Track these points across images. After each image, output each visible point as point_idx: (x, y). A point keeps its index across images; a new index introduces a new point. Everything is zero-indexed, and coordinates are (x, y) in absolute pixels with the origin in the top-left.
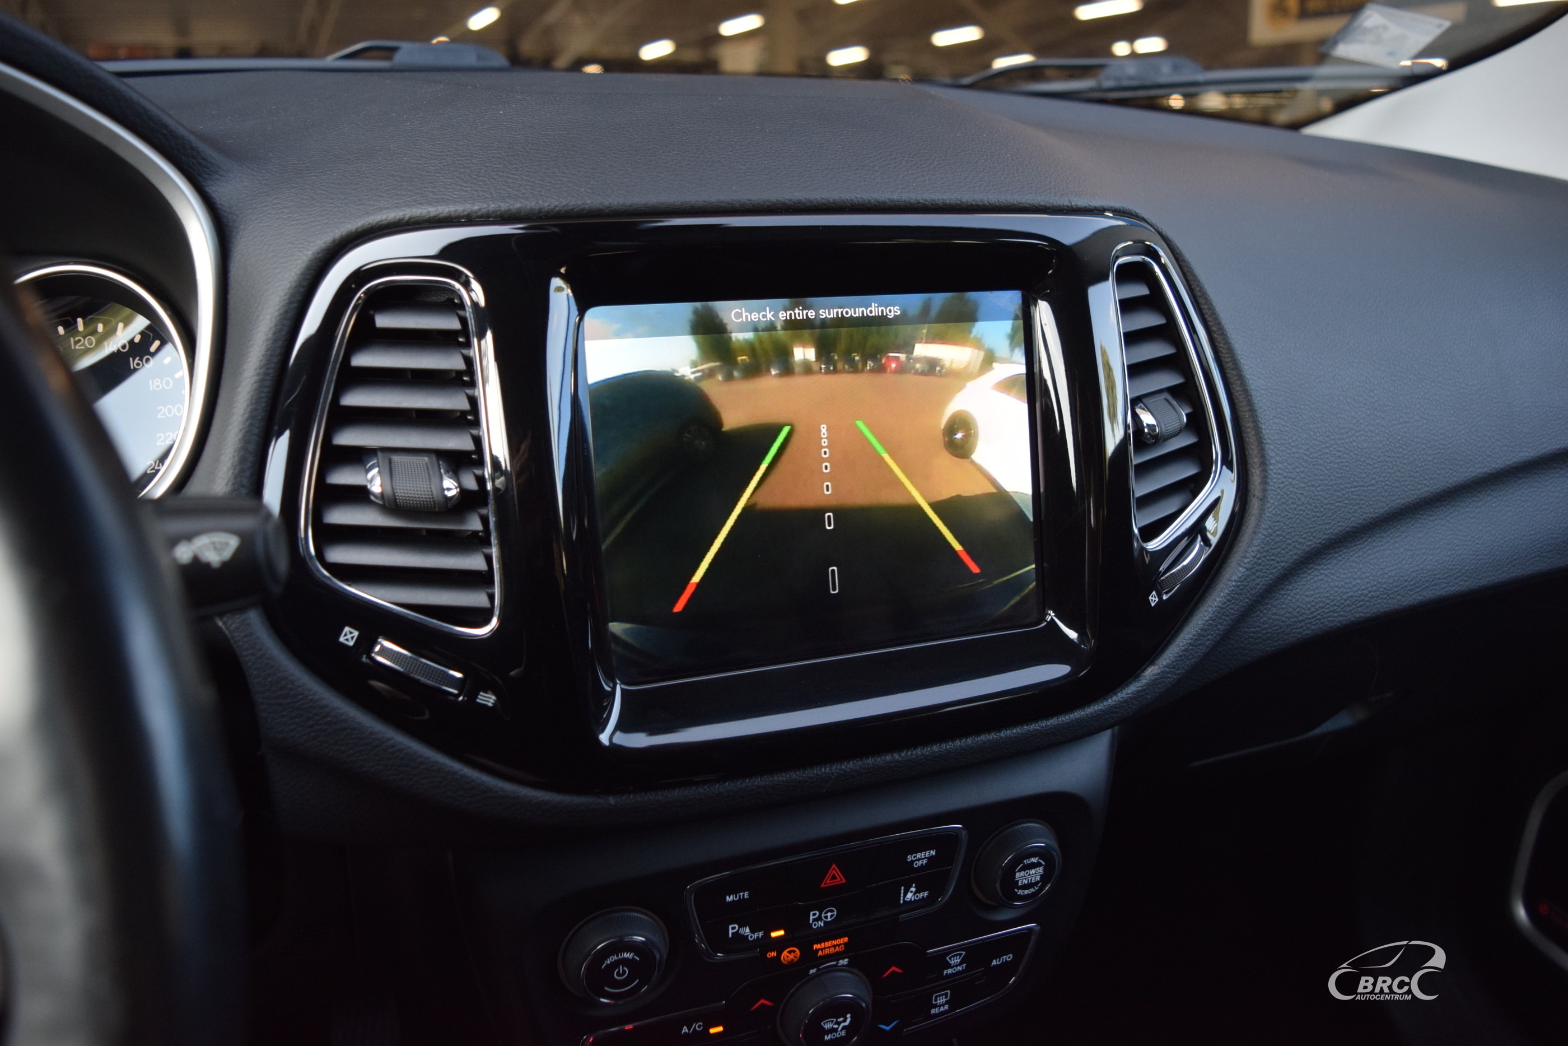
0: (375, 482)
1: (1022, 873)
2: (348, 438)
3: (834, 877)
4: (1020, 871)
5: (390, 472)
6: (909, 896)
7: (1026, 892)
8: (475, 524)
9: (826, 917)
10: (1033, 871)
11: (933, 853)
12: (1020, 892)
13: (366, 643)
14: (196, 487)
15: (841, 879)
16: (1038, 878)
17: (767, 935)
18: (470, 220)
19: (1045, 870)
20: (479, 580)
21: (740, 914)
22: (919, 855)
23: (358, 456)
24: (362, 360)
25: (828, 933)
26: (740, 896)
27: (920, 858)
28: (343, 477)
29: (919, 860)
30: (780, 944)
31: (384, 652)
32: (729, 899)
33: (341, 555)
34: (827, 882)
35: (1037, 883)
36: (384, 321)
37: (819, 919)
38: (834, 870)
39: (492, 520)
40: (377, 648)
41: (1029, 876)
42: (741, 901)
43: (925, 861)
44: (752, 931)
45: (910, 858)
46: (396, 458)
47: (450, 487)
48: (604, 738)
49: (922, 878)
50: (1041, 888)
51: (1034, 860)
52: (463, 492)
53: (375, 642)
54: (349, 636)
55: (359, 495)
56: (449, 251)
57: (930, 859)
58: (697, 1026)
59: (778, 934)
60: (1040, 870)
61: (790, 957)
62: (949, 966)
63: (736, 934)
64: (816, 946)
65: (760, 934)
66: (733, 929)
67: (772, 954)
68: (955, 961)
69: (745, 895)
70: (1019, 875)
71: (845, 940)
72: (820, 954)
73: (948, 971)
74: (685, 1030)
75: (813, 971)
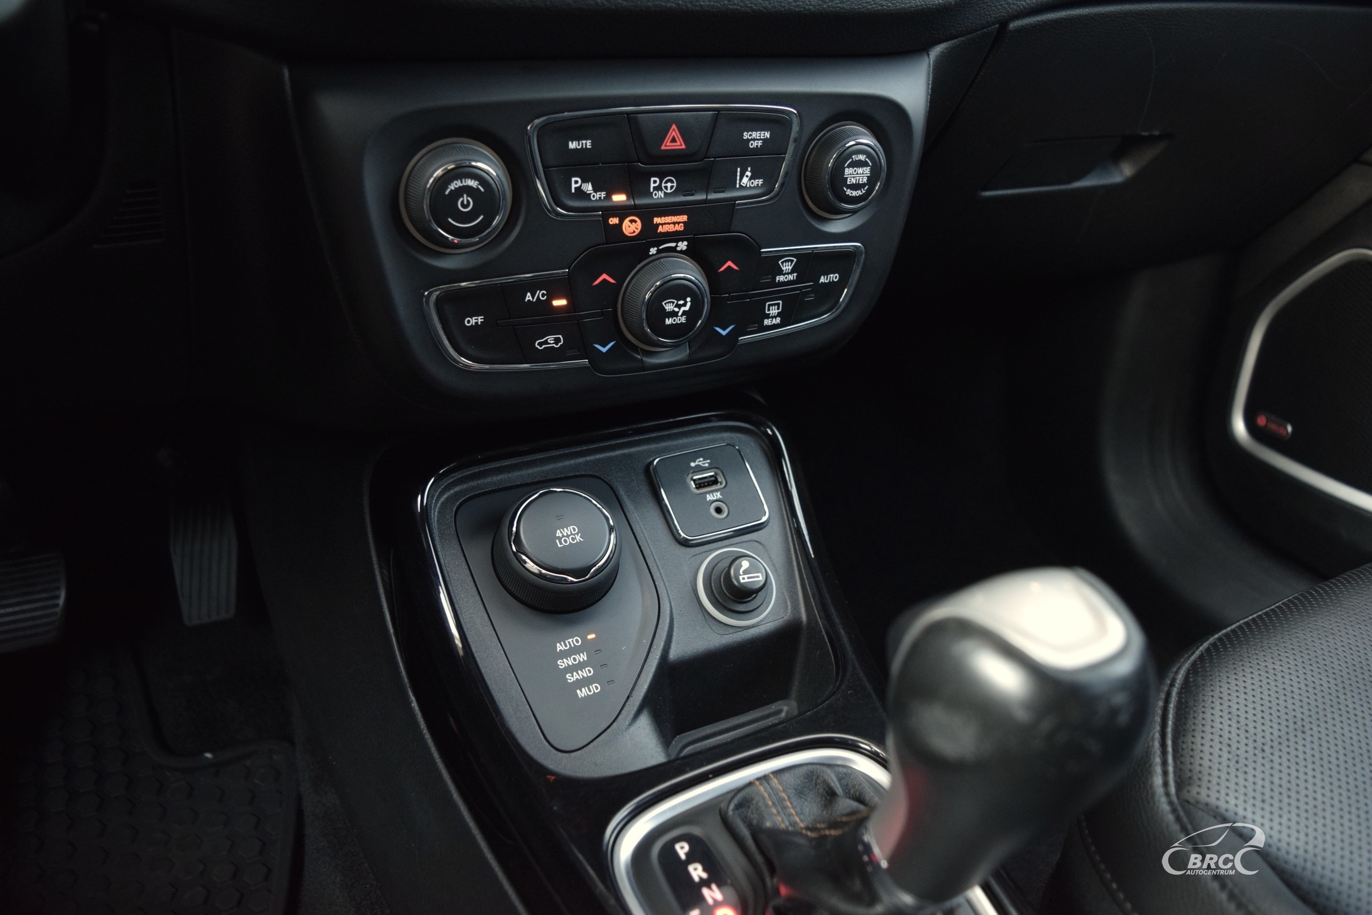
1: (851, 170)
3: (674, 140)
4: (849, 167)
6: (745, 180)
7: (855, 193)
9: (666, 188)
10: (860, 170)
11: (767, 135)
12: (847, 193)
15: (680, 145)
16: (865, 180)
17: (609, 196)
19: (872, 171)
21: (581, 164)
22: (755, 135)
25: (666, 207)
26: (582, 144)
27: (756, 138)
29: (754, 140)
30: (622, 212)
32: (573, 145)
34: (667, 145)
35: (863, 185)
37: (660, 188)
38: (674, 132)
41: (857, 175)
42: (583, 150)
43: (760, 143)
44: (596, 190)
45: (746, 136)
49: (757, 163)
50: (869, 192)
51: (862, 157)
57: (765, 141)
58: (541, 294)
59: (619, 198)
60: (867, 170)
61: (631, 227)
62: (781, 272)
63: (578, 189)
64: (657, 220)
65: (603, 194)
66: (575, 183)
67: (614, 221)
68: (787, 267)
69: (588, 144)
70: (848, 171)
71: (684, 218)
72: (660, 229)
73: (781, 278)
74: (529, 298)
75: (653, 251)
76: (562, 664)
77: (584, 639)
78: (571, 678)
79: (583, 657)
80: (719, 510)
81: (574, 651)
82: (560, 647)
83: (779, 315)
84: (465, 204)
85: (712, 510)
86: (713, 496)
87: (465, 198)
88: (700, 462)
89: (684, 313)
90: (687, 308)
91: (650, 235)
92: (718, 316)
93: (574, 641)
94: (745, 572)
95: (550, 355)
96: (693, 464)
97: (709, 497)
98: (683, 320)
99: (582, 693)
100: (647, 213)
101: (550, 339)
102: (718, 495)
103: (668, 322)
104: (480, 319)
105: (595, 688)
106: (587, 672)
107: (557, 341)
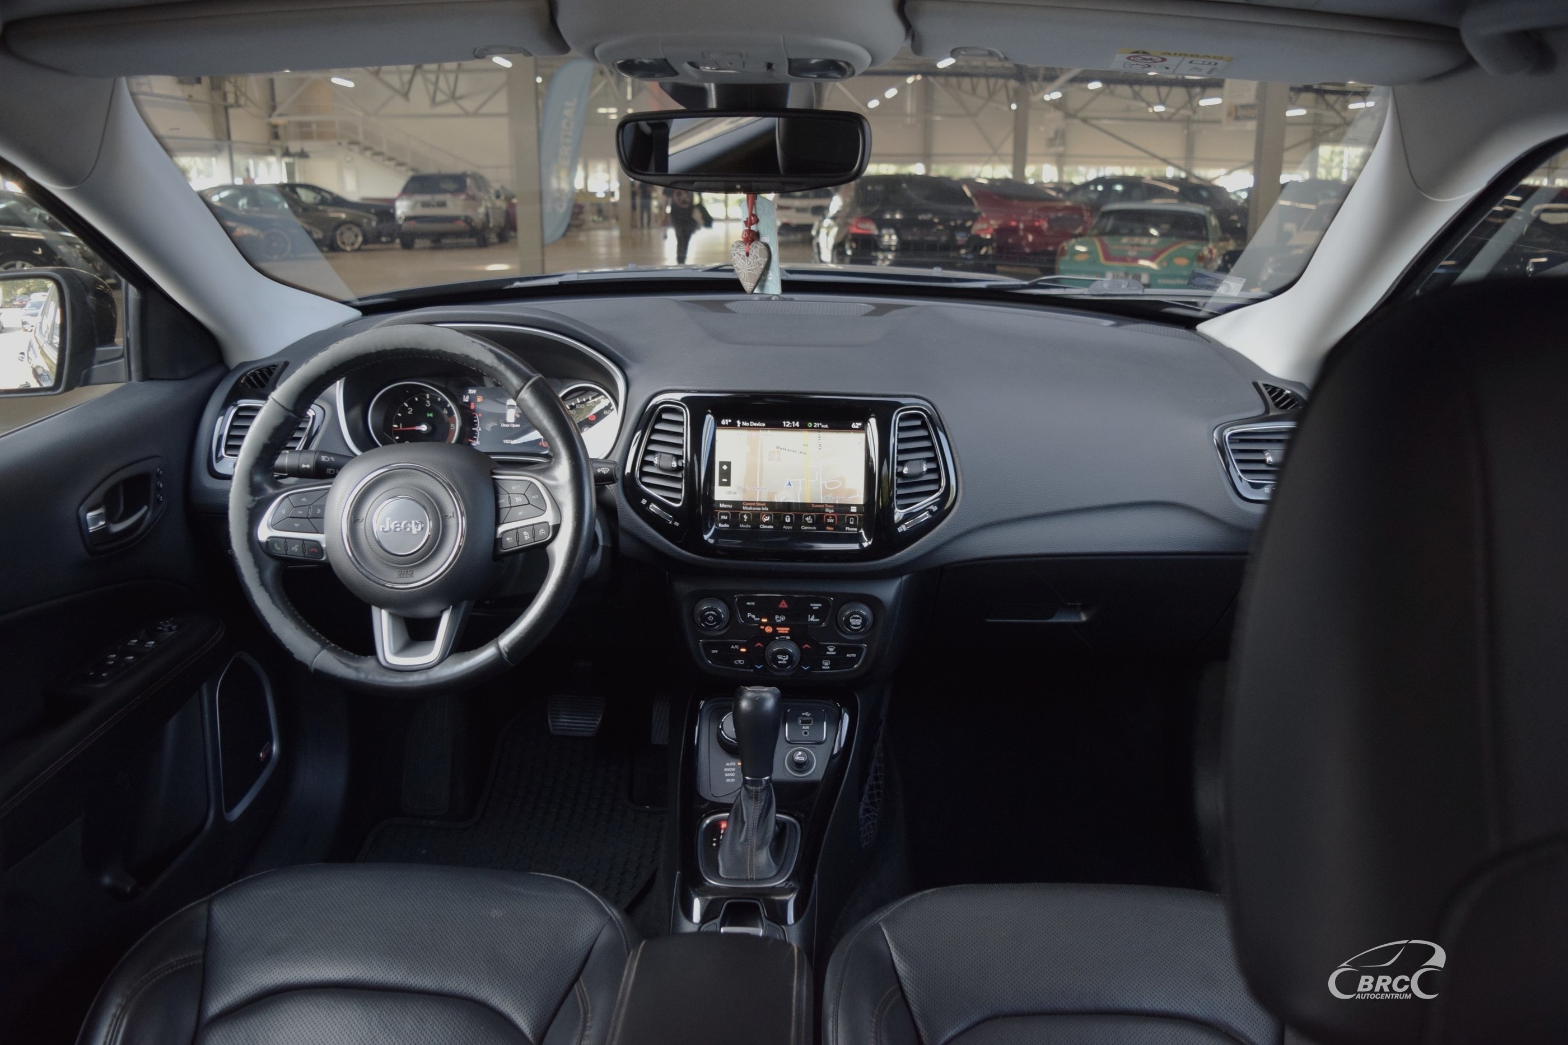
0: (656, 461)
1: (853, 620)
2: (651, 448)
3: (783, 605)
4: (852, 618)
5: (660, 459)
6: (811, 619)
7: (855, 628)
8: (680, 476)
9: (781, 619)
10: (857, 620)
11: (820, 605)
12: (853, 627)
13: (648, 504)
14: (610, 458)
15: (786, 606)
16: (860, 624)
17: (761, 620)
18: (689, 391)
19: (862, 621)
20: (679, 491)
21: (751, 609)
22: (815, 605)
23: (653, 453)
24: (658, 427)
25: (782, 625)
27: (816, 606)
28: (649, 458)
30: (765, 625)
31: (653, 507)
32: (748, 604)
33: (646, 480)
34: (781, 606)
35: (859, 626)
36: (665, 416)
37: (779, 619)
38: (783, 602)
39: (684, 475)
40: (651, 506)
41: (855, 622)
42: (752, 605)
43: (817, 608)
44: (756, 617)
45: (811, 605)
46: (662, 455)
47: (674, 464)
48: (706, 537)
49: (816, 613)
50: (861, 628)
51: (858, 616)
52: (678, 466)
53: (650, 504)
54: (644, 502)
55: (651, 463)
56: (684, 400)
57: (819, 607)
58: (737, 647)
59: (764, 620)
60: (860, 621)
61: (769, 630)
62: (829, 651)
63: (750, 617)
64: (778, 629)
65: (758, 619)
66: (749, 615)
67: (762, 627)
68: (831, 649)
69: (753, 604)
70: (851, 620)
71: (788, 629)
72: (779, 632)
73: (828, 653)
74: (732, 647)
75: (777, 638)
76: (726, 770)
77: (737, 764)
78: (727, 775)
79: (733, 769)
80: (806, 733)
81: (732, 767)
82: (727, 764)
83: (829, 665)
84: (711, 618)
85: (803, 732)
86: (806, 727)
87: (711, 617)
88: (807, 714)
89: (786, 660)
90: (787, 658)
91: (775, 633)
92: (802, 662)
93: (733, 764)
94: (799, 756)
95: (739, 666)
96: (803, 714)
97: (804, 728)
98: (785, 662)
99: (728, 780)
100: (774, 625)
101: (740, 661)
102: (808, 728)
103: (780, 662)
104: (716, 651)
105: (733, 780)
106: (733, 775)
107: (742, 662)
